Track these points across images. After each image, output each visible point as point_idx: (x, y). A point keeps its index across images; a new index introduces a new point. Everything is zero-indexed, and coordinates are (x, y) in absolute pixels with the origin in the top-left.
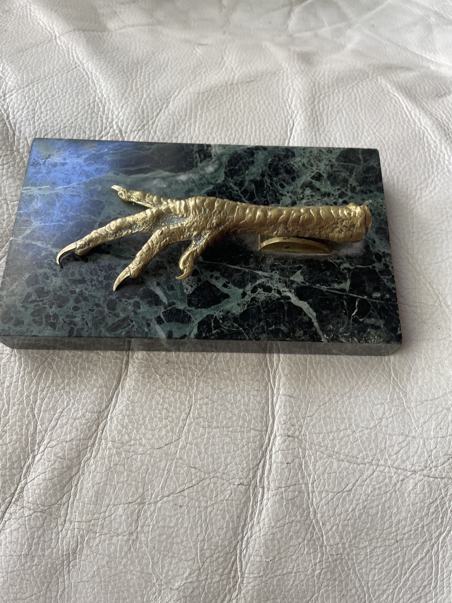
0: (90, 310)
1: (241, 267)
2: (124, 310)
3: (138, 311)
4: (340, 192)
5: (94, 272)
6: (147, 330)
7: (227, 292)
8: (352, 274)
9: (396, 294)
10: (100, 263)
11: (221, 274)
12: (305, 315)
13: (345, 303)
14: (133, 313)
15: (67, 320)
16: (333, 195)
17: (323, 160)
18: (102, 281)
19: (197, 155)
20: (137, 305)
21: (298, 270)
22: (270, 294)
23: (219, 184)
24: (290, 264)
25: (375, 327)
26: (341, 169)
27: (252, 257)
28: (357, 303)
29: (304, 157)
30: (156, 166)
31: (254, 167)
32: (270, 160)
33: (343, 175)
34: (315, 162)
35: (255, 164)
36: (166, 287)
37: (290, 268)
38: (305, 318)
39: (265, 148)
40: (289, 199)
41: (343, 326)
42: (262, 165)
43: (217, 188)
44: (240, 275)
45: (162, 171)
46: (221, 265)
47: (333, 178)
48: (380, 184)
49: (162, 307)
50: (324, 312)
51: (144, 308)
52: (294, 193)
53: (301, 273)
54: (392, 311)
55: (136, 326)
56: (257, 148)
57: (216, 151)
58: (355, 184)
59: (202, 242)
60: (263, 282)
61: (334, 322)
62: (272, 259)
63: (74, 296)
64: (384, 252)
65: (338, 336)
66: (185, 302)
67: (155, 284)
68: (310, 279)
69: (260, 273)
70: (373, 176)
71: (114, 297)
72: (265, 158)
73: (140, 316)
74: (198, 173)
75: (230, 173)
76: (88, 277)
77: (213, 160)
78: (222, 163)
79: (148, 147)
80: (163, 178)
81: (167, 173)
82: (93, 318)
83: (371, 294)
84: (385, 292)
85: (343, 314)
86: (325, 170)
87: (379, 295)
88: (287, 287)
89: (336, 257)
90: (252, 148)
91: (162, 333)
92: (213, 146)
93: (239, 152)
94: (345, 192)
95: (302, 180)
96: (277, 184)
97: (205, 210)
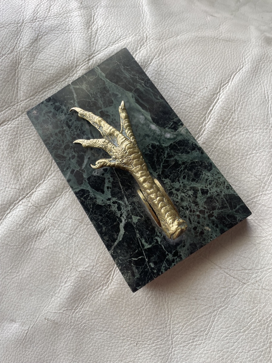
0: (59, 140)
1: (123, 188)
2: (68, 154)
3: (71, 160)
4: (204, 209)
5: (77, 128)
6: (65, 170)
7: (105, 191)
8: (156, 245)
9: (159, 275)
11: (113, 182)
12: (118, 235)
13: (136, 251)
14: (69, 158)
15: (49, 135)
16: (199, 207)
17: (219, 187)
18: (75, 134)
19: (172, 124)
20: (73, 157)
21: (140, 216)
22: (117, 211)
23: (162, 146)
24: (140, 210)
25: (133, 274)
26: (220, 201)
27: (131, 190)
28: (140, 257)
29: (212, 176)
30: (150, 110)
31: (186, 155)
32: (197, 160)
33: (216, 205)
34: (214, 184)
35: (189, 155)
36: (90, 162)
37: (138, 212)
38: (116, 236)
39: (203, 152)
40: (179, 186)
41: (123, 257)
42: (190, 159)
43: (159, 147)
44: (118, 191)
45: (150, 115)
46: (117, 178)
47: (210, 200)
48: (225, 229)
49: (79, 168)
50: (125, 244)
51: (74, 161)
52: (185, 186)
53: (139, 219)
54: (148, 278)
55: (64, 164)
56: (200, 149)
57: (181, 130)
58: (215, 214)
60: (122, 204)
61: (123, 252)
62: (137, 200)
63: (61, 129)
64: (181, 255)
65: (116, 258)
66: (88, 176)
67: (88, 157)
68: (139, 226)
69: (126, 199)
70: (229, 222)
71: (71, 145)
72: (196, 157)
73: (69, 162)
74: (161, 132)
75: (172, 147)
76: (73, 127)
77: (175, 133)
78: (176, 138)
79: (159, 98)
80: (146, 119)
81: (150, 118)
82: (56, 144)
83: (150, 262)
84: (156, 269)
85: (130, 253)
86: (213, 193)
87: (153, 266)
88: (127, 217)
89: (160, 231)
90: (197, 146)
91: (67, 177)
92: (184, 126)
93: (189, 142)
94: (205, 212)
95: (196, 185)
96: (183, 174)
97: (126, 152)
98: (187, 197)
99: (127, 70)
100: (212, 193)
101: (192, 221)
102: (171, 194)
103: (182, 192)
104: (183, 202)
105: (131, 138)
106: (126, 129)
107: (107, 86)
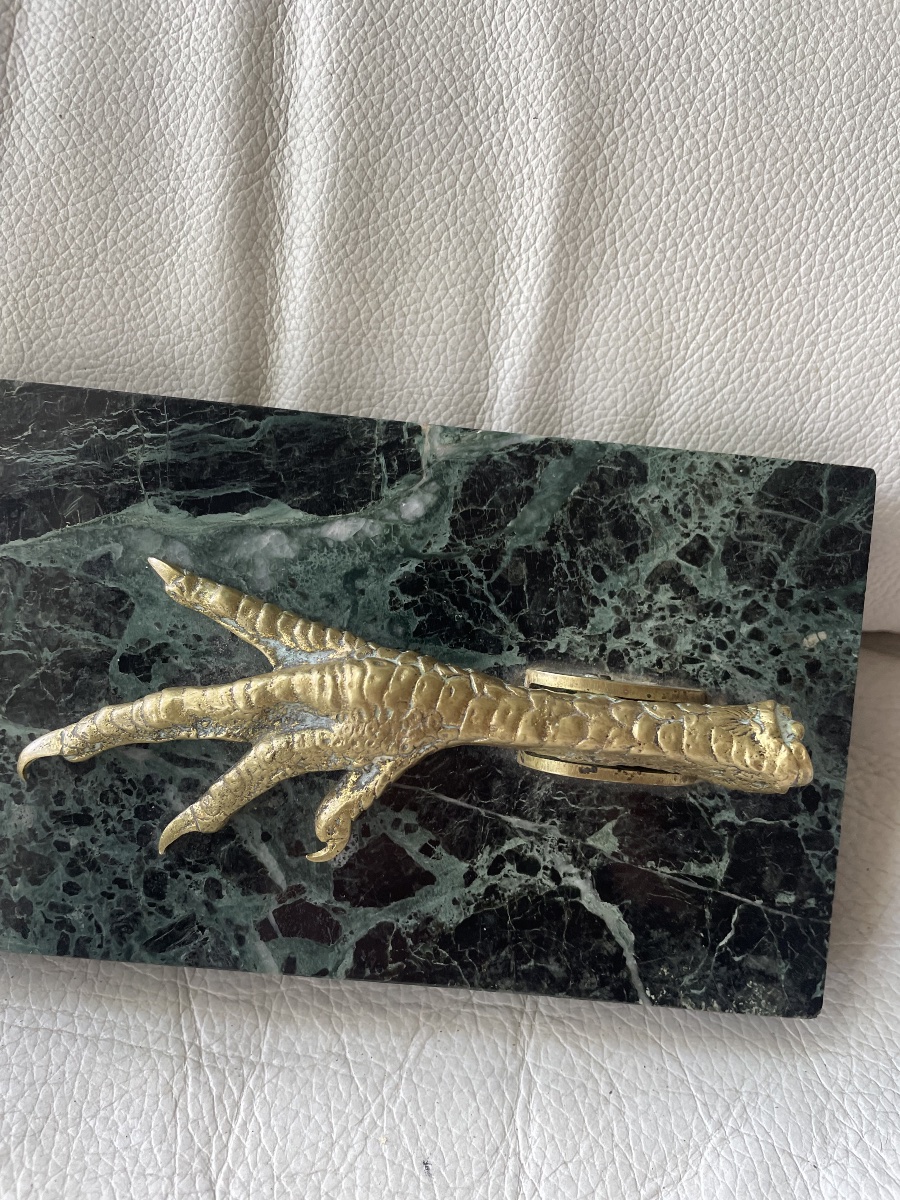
0: (104, 894)
1: (469, 802)
2: (185, 899)
3: (219, 904)
4: (748, 602)
5: (111, 795)
6: (237, 953)
7: (428, 868)
8: (737, 839)
9: (831, 898)
10: (124, 771)
11: (419, 818)
12: (610, 937)
13: (708, 915)
14: (204, 908)
15: (53, 916)
16: (728, 610)
17: (719, 497)
18: (130, 822)
19: (382, 460)
20: (214, 889)
21: (608, 820)
22: (532, 880)
23: (434, 557)
24: (590, 803)
25: (767, 977)
26: (763, 530)
27: (500, 777)
28: (735, 916)
29: (669, 485)
30: (270, 490)
31: (532, 508)
32: (577, 488)
33: (765, 551)
34: (697, 501)
35: (538, 498)
36: (282, 846)
37: (591, 814)
38: (609, 947)
39: (567, 448)
40: (612, 613)
41: (691, 972)
42: (554, 503)
43: (429, 570)
44: (466, 824)
45: (286, 506)
46: (420, 793)
47: (737, 558)
48: (856, 588)
49: (274, 897)
50: (656, 934)
51: (231, 899)
52: (628, 597)
53: (615, 830)
54: (813, 942)
55: (211, 941)
56: (547, 447)
57: (432, 449)
58: (792, 580)
59: (375, 783)
60: (520, 847)
61: (674, 960)
62: (549, 786)
63: (66, 855)
64: (827, 786)
65: (676, 995)
66: (327, 888)
67: (258, 834)
68: (635, 846)
69: (514, 821)
70: (845, 559)
71: (160, 866)
72: (566, 479)
73: (222, 916)
74: (382, 518)
75: (468, 525)
76: (96, 809)
77: (425, 479)
78: (447, 488)
79: (248, 425)
81: (300, 514)
82: (112, 915)
83: (774, 897)
84: (807, 893)
85: (699, 940)
86: (721, 529)
87: (792, 899)
88: (577, 862)
89: (707, 792)
90: (533, 447)
91: (271, 963)
92: (426, 429)
93: (496, 458)
94: (761, 603)
95: (654, 557)
96: (585, 568)
97: (385, 713)
98: (669, 621)
99: (35, 442)
100: (720, 534)
101: (756, 668)
102: (617, 661)
103: (640, 621)
104: (674, 644)
105: (329, 645)
106: (277, 636)
107: (35, 564)
